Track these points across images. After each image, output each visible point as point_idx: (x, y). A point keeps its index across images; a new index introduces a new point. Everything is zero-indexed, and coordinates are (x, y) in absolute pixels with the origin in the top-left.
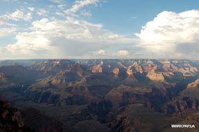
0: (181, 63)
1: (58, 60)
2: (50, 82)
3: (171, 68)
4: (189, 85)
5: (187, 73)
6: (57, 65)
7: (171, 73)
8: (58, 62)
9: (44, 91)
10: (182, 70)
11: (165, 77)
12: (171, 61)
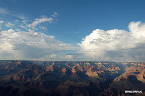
0: (109, 64)
1: (19, 61)
2: (11, 79)
3: (102, 67)
4: (115, 79)
5: (113, 71)
6: (19, 65)
7: (102, 72)
8: (20, 63)
9: (6, 86)
10: (110, 69)
11: (99, 74)
12: (102, 62)
